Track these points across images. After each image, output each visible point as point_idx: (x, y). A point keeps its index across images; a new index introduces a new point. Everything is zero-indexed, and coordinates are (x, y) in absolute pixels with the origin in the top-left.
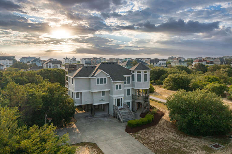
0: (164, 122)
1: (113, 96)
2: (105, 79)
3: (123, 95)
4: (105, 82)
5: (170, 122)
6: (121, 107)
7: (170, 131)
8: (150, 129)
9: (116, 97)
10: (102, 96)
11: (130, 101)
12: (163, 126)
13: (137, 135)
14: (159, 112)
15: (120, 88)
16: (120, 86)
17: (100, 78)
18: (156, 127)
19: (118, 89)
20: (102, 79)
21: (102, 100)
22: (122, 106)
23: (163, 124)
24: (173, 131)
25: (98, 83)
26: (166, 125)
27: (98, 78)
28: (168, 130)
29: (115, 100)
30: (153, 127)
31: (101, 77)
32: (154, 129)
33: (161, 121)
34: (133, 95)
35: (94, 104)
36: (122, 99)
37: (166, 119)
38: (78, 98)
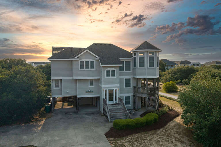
0: (174, 126)
1: (103, 86)
2: (92, 63)
3: (118, 85)
4: (92, 67)
5: (184, 127)
6: (114, 102)
7: (179, 140)
8: (147, 135)
9: (106, 88)
10: (89, 86)
11: (131, 95)
12: (169, 131)
13: (120, 142)
14: (172, 112)
15: (113, 75)
16: (113, 72)
17: (85, 60)
18: (158, 132)
19: (109, 76)
20: (87, 63)
21: (90, 92)
22: (116, 100)
23: (172, 129)
24: (185, 140)
25: (82, 67)
26: (176, 130)
27: (82, 60)
28: (175, 138)
29: (106, 91)
30: (153, 132)
31: (87, 60)
32: (153, 134)
33: (171, 124)
34: (134, 87)
35: (78, 97)
36: (116, 90)
37: (179, 122)
38: (58, 88)
